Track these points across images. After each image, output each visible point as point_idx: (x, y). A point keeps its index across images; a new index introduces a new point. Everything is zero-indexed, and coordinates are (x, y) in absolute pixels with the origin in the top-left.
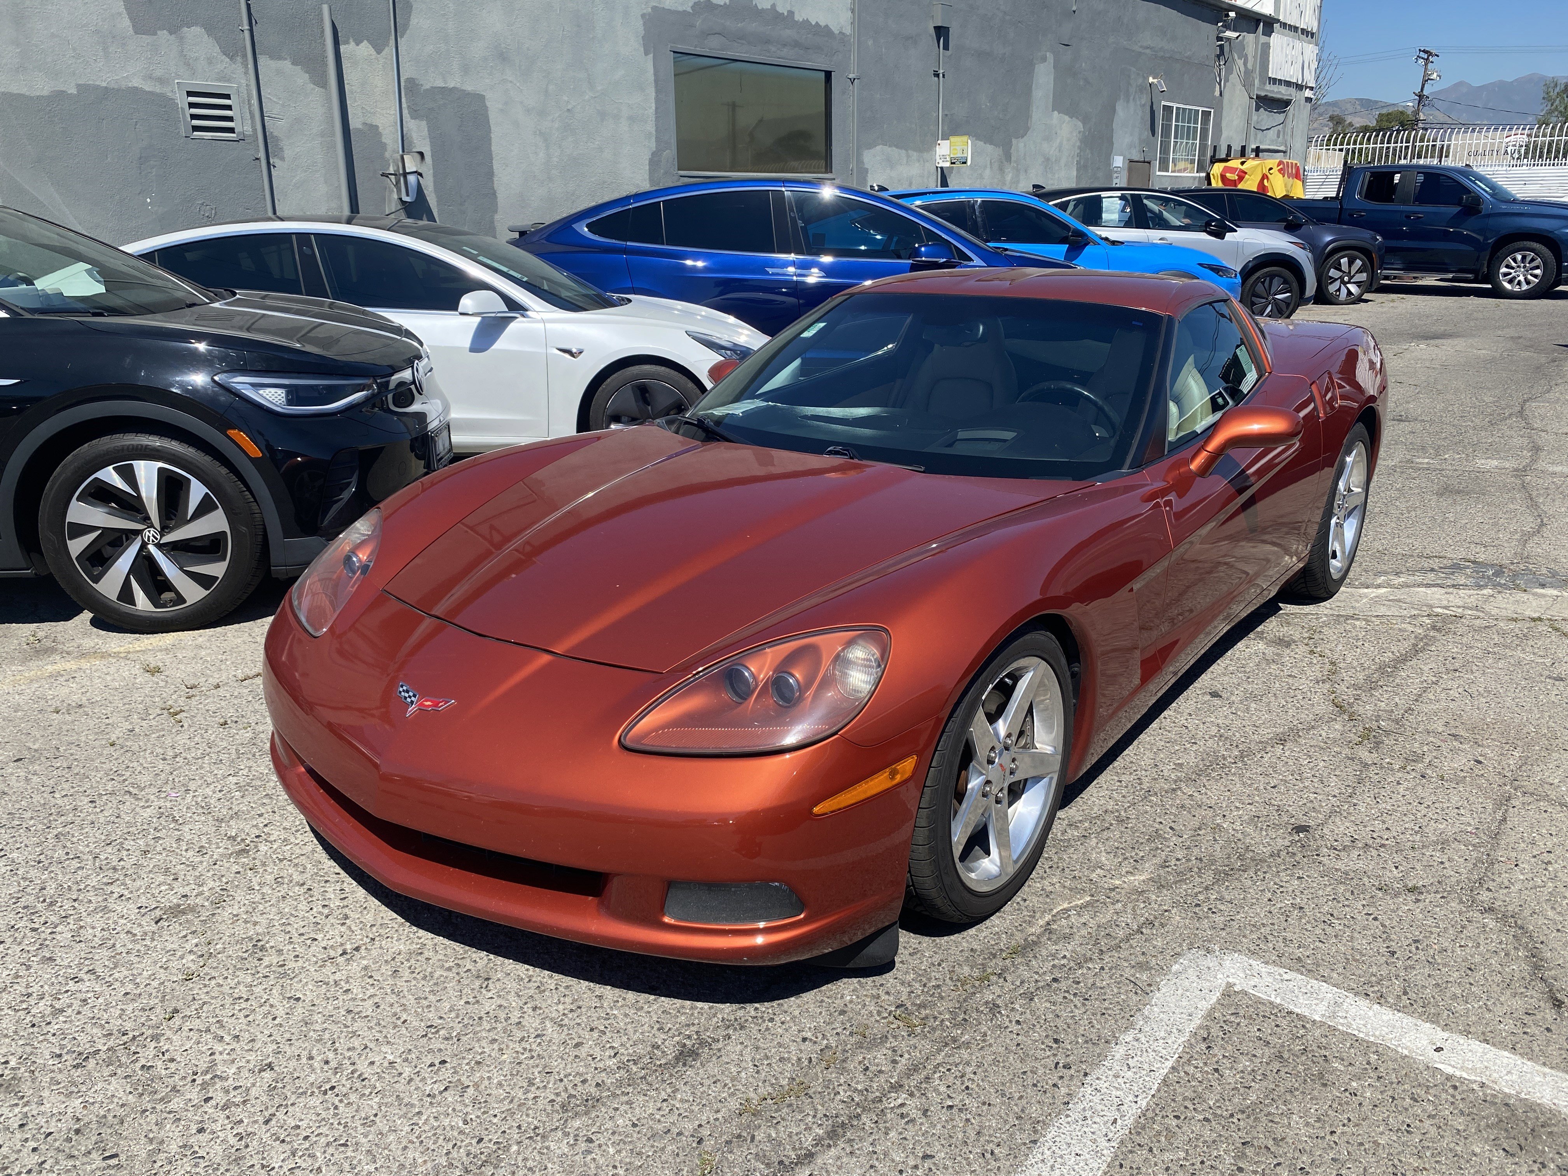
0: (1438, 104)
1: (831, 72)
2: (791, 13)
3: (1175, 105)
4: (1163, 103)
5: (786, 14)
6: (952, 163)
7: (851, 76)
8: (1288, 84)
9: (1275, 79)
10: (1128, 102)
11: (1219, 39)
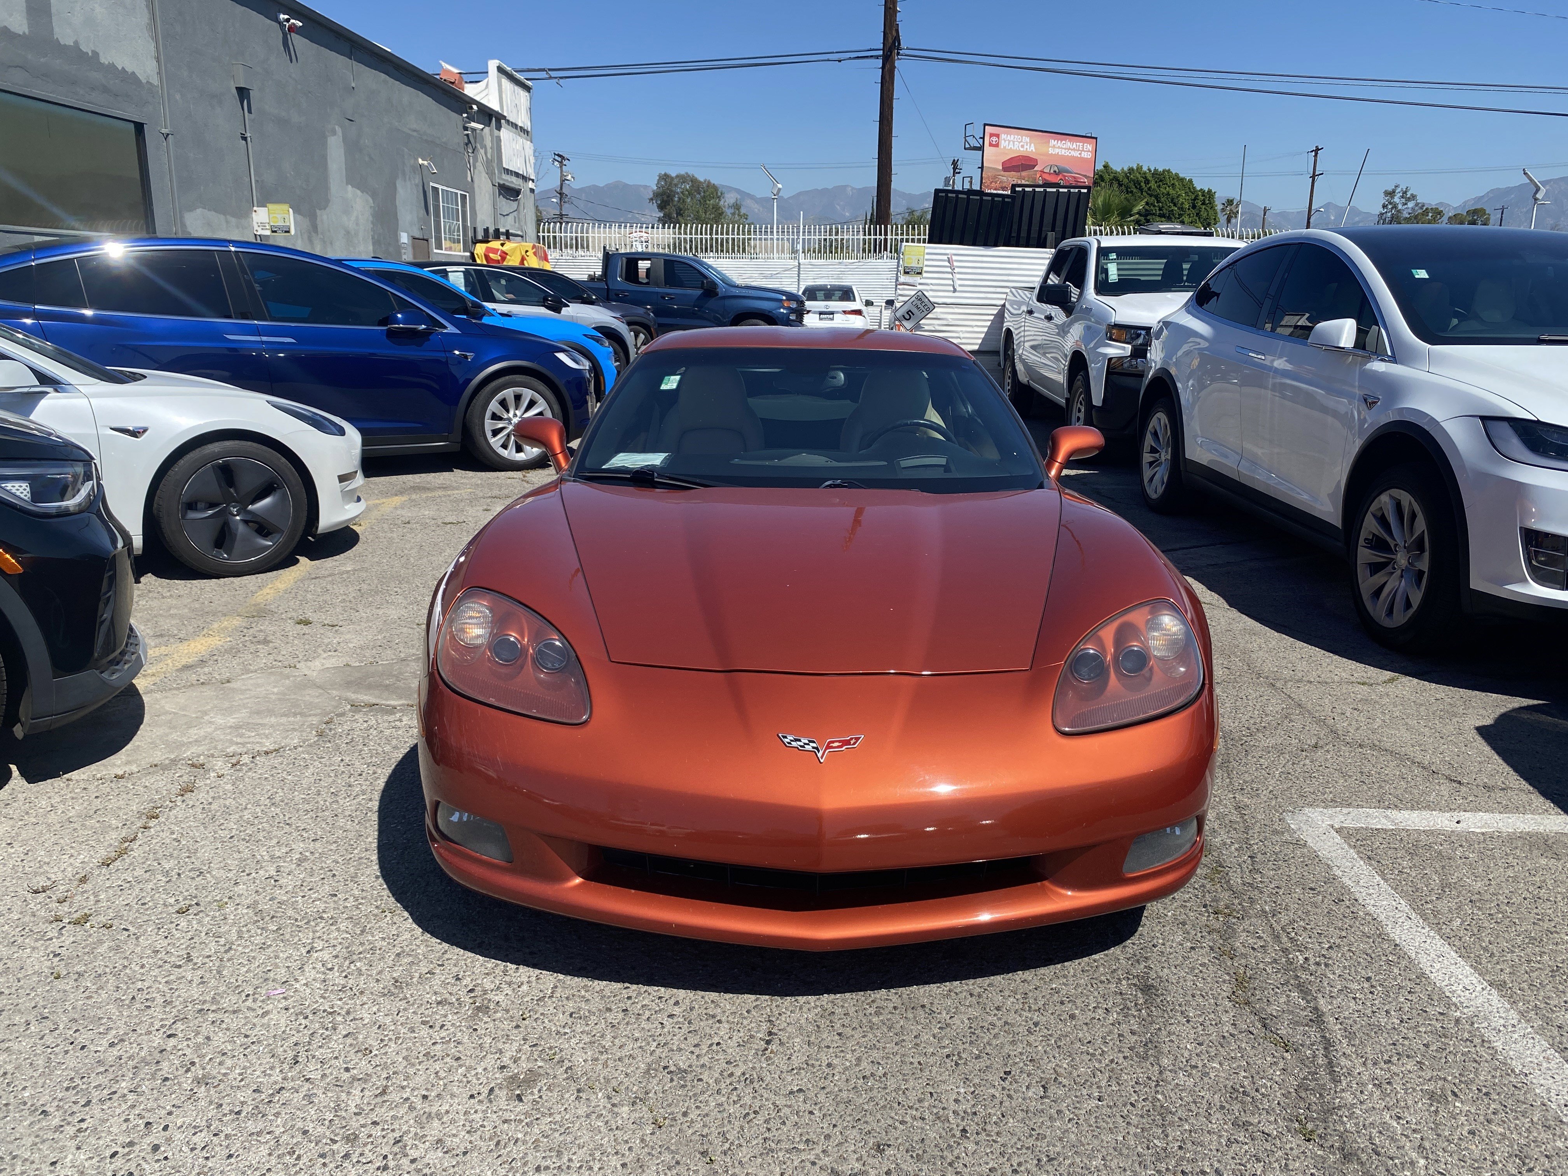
0: (575, 201)
1: (142, 124)
2: (96, 54)
3: (440, 187)
4: (432, 184)
5: (90, 54)
6: (273, 232)
7: (164, 131)
8: (517, 175)
9: (508, 170)
10: (405, 181)
11: (466, 129)
